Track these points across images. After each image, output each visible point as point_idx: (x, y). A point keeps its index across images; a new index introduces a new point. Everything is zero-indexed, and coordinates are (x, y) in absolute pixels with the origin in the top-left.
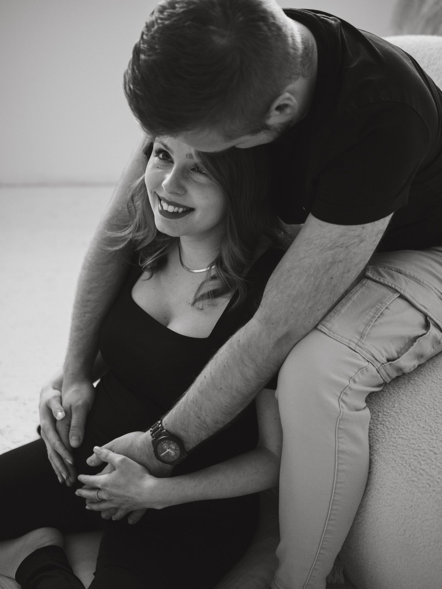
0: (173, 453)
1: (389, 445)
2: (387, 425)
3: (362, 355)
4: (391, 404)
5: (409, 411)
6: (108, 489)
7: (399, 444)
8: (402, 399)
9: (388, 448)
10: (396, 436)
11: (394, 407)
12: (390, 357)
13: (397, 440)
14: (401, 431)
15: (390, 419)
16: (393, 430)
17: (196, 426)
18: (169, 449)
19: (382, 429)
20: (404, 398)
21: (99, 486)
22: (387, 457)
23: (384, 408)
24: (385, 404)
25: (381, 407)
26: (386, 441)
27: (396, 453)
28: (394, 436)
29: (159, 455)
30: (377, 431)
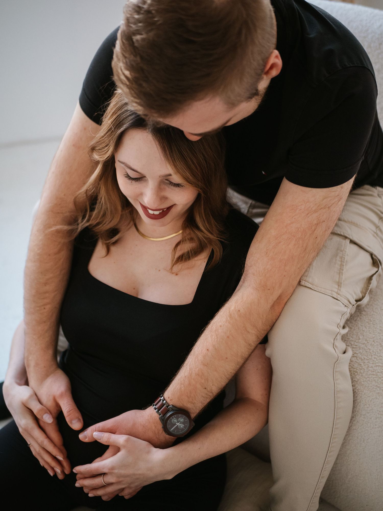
0: (182, 426)
1: (369, 374)
2: (360, 357)
3: (342, 302)
4: (355, 337)
5: (375, 341)
6: (116, 471)
7: (378, 372)
8: (363, 330)
9: (369, 377)
10: (373, 366)
11: (359, 339)
12: (357, 298)
13: (375, 368)
14: (375, 360)
15: (361, 351)
16: (367, 360)
17: (202, 396)
18: (178, 422)
19: (356, 360)
20: (364, 329)
21: (105, 471)
22: (371, 385)
23: (351, 342)
24: (350, 338)
25: (347, 341)
26: (364, 371)
27: (378, 380)
28: (371, 365)
29: (169, 430)
30: (353, 364)
